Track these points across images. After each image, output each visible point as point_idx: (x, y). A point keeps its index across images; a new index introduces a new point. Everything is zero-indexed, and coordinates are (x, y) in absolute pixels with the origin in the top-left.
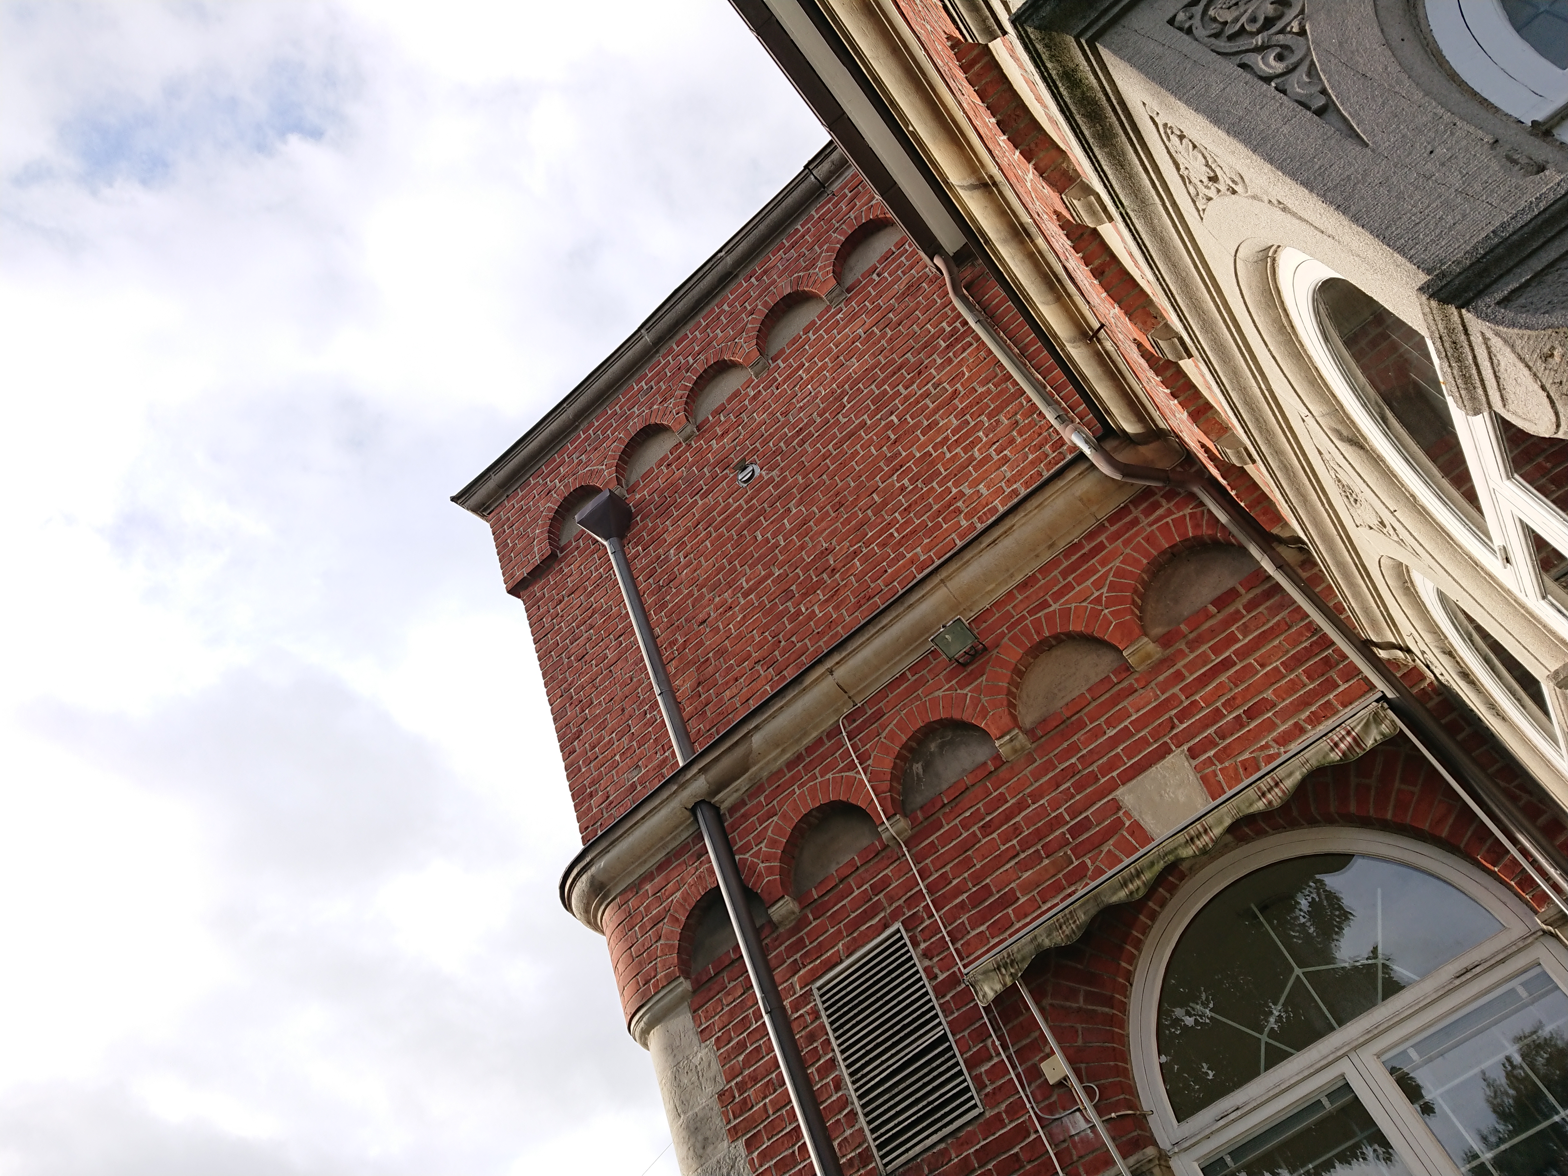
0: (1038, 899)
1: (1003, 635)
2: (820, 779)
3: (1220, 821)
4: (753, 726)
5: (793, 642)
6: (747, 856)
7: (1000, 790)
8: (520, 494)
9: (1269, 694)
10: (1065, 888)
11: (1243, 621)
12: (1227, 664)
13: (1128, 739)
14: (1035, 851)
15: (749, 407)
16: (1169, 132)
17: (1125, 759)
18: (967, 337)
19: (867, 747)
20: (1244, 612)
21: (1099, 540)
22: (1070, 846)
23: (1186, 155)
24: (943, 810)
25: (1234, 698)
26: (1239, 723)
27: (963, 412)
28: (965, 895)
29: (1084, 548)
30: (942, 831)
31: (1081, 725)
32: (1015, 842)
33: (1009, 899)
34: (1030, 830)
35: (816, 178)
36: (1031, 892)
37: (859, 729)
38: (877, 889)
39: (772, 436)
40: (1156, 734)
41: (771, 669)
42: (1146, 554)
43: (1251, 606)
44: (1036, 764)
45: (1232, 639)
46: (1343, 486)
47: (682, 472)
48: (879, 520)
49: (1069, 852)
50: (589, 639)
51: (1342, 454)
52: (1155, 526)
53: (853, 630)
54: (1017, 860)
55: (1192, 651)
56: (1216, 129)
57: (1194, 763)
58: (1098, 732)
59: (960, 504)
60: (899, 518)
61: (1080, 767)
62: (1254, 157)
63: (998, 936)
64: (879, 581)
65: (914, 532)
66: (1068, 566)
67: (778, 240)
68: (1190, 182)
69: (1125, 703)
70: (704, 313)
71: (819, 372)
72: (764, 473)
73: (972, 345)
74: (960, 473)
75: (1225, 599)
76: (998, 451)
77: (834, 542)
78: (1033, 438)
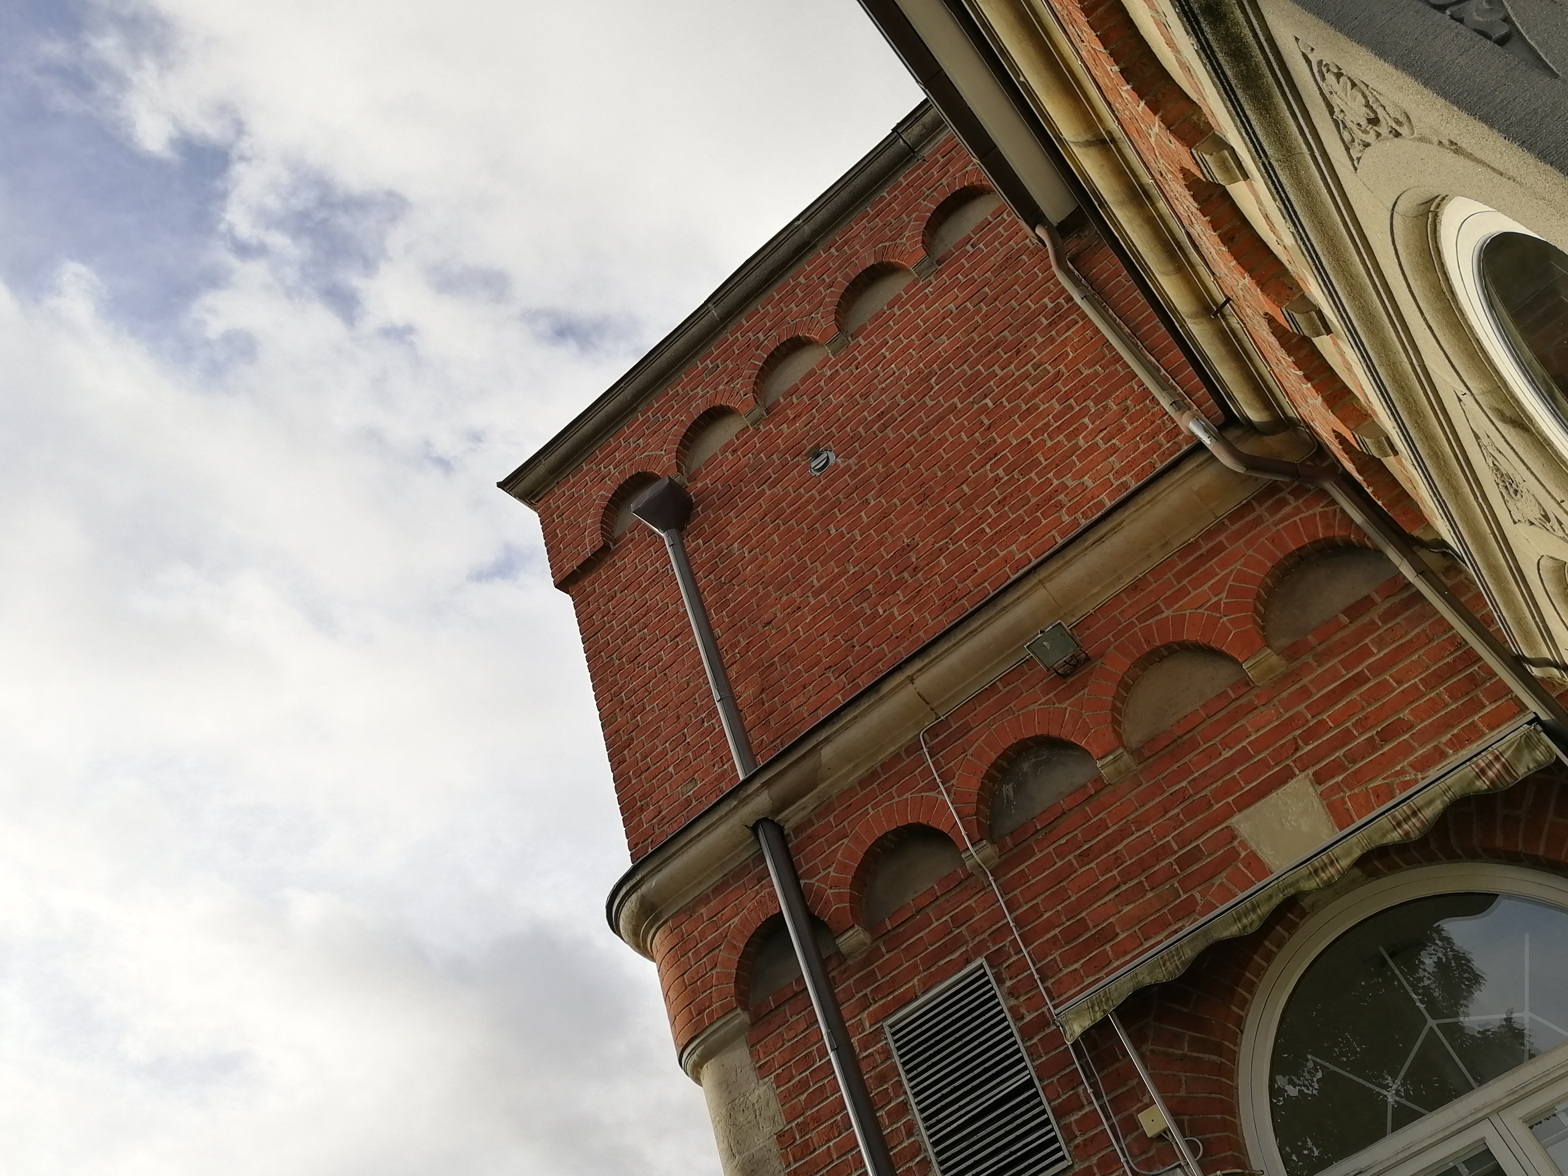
0: (1140, 935)
1: (1108, 644)
2: (896, 799)
3: (1349, 853)
4: (822, 738)
5: (868, 647)
6: (813, 881)
7: (1101, 816)
8: (572, 481)
9: (1406, 714)
10: (1170, 924)
11: (1378, 633)
12: (1359, 680)
13: (1247, 761)
14: (1137, 884)
15: (825, 388)
16: (1324, 70)
17: (1242, 783)
18: (1072, 314)
19: (951, 764)
20: (1380, 624)
21: (1218, 539)
22: (1178, 878)
23: (1343, 95)
24: (1034, 837)
25: (1366, 718)
26: (1371, 745)
27: (1067, 396)
28: (1058, 930)
29: (1201, 548)
30: (1034, 859)
31: (1194, 745)
32: (1115, 872)
33: (1106, 935)
34: (1133, 860)
35: (905, 142)
36: (1132, 927)
37: (943, 745)
38: (957, 921)
39: (849, 420)
40: (1278, 757)
41: (843, 676)
42: (1271, 556)
43: (1388, 616)
44: (1141, 788)
45: (1366, 653)
46: (1502, 475)
47: (749, 459)
48: (969, 514)
49: (1176, 885)
50: (643, 639)
51: (1503, 437)
52: (1281, 526)
53: (937, 634)
54: (1117, 892)
55: (1320, 666)
56: (1382, 62)
57: (1321, 788)
58: (1212, 753)
59: (1061, 497)
60: (992, 511)
61: (1191, 792)
62: (1426, 92)
63: (1094, 975)
64: (967, 582)
65: (1008, 527)
66: (1183, 568)
67: (862, 208)
68: (1345, 127)
69: (1244, 722)
70: (778, 285)
71: (904, 350)
72: (839, 461)
73: (1077, 323)
74: (1063, 462)
75: (1358, 608)
76: (1105, 439)
77: (917, 537)
78: (1144, 426)
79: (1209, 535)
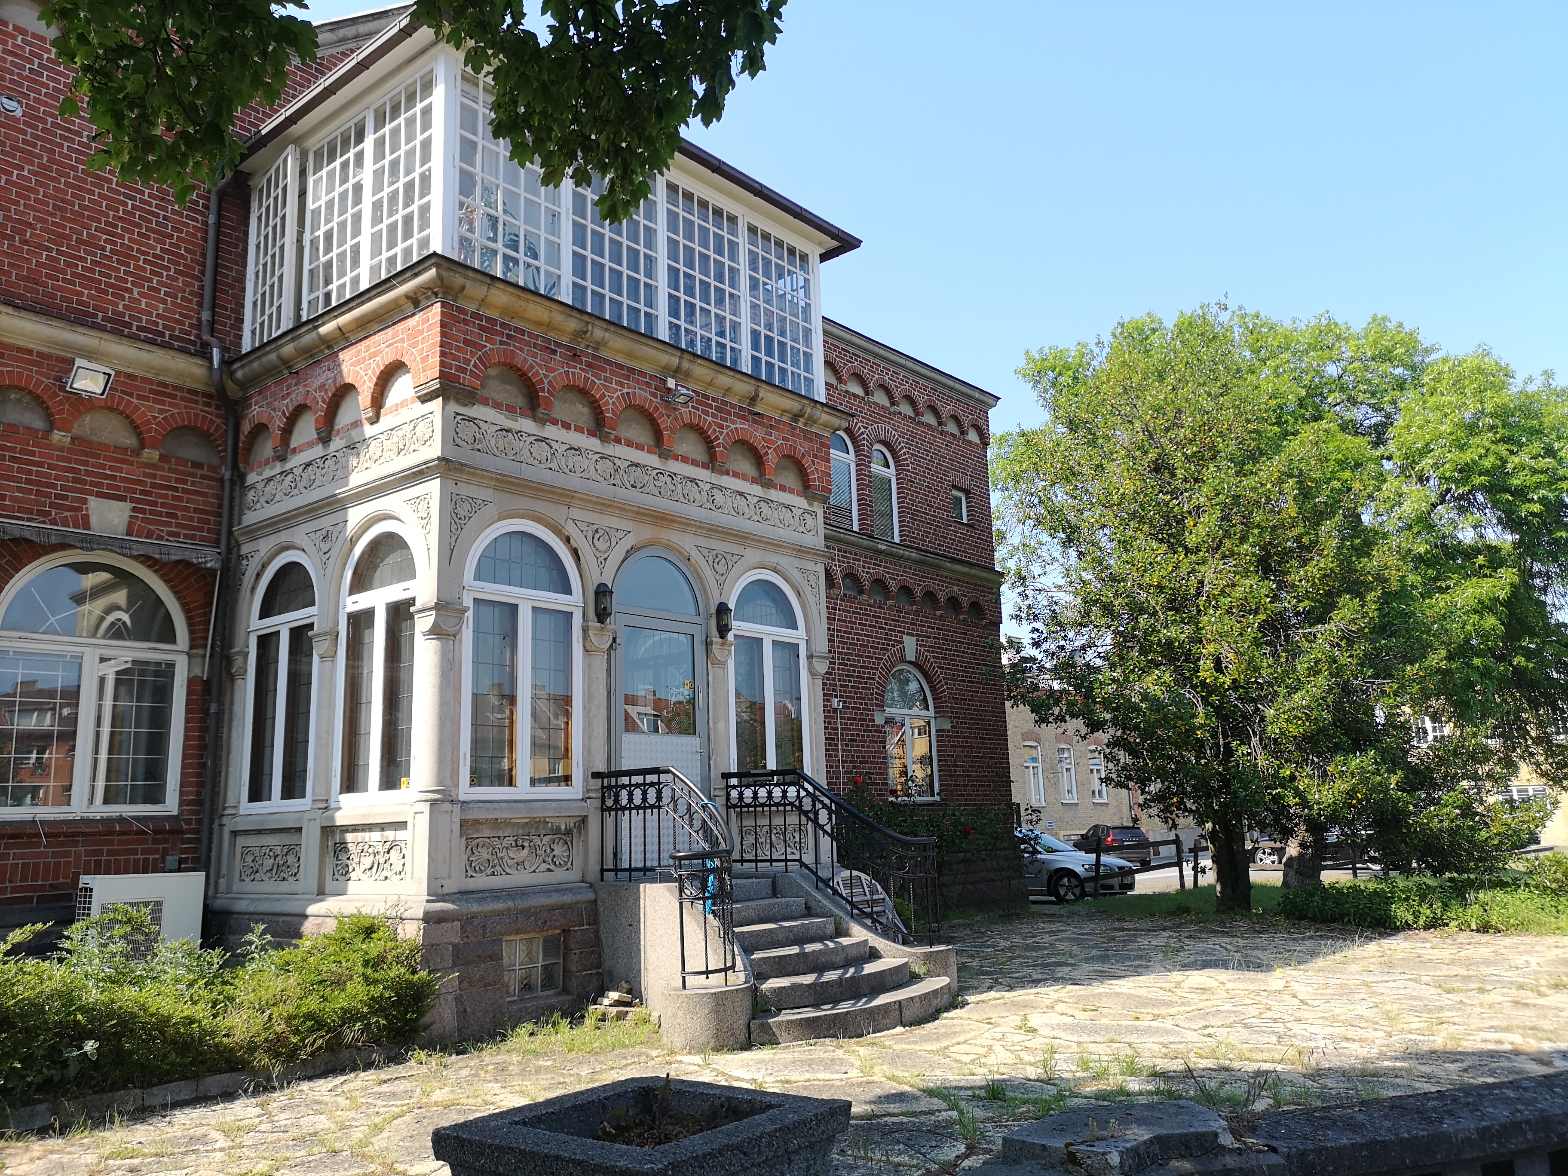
7: (35, 449)
9: (179, 514)
12: (176, 489)
13: (113, 481)
14: (31, 489)
17: (105, 487)
20: (199, 477)
21: (177, 393)
22: (50, 500)
25: (167, 504)
27: (166, 251)
29: (168, 390)
31: (98, 457)
32: (24, 476)
34: (36, 478)
40: (126, 489)
42: (189, 421)
43: (202, 477)
44: (63, 454)
45: (185, 482)
48: (77, 248)
49: (48, 502)
52: (202, 413)
55: (168, 472)
57: (132, 513)
58: (103, 467)
59: (127, 295)
60: (89, 261)
61: (83, 473)
65: (91, 279)
66: (155, 389)
69: (124, 466)
72: (22, 120)
74: (140, 280)
75: (197, 465)
76: (166, 293)
77: (39, 226)
78: (185, 308)
79: (175, 388)
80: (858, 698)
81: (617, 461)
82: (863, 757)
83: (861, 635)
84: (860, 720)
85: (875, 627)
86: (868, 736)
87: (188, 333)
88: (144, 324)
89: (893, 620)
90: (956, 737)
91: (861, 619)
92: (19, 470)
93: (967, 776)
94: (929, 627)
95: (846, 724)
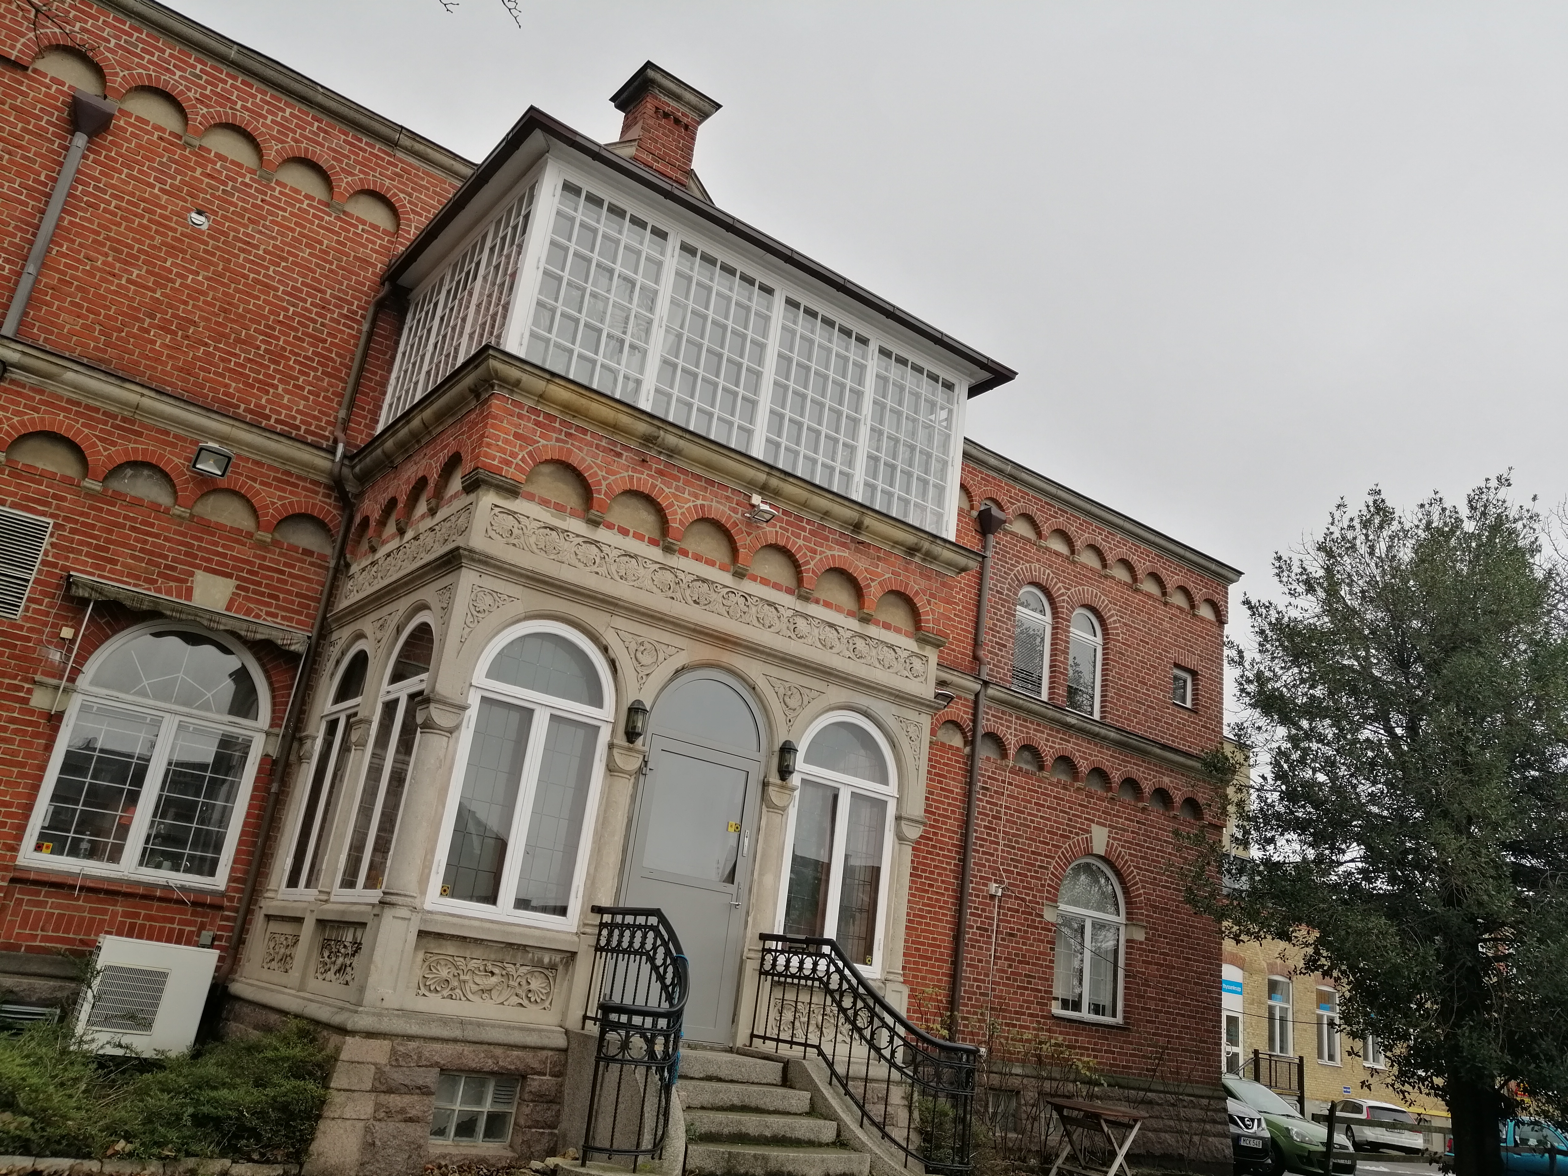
2: (79, 426)
3: (225, 625)
4: (76, 369)
7: (155, 521)
9: (281, 596)
12: (282, 572)
13: (223, 558)
14: (143, 557)
15: (238, 185)
17: (213, 563)
19: (119, 441)
20: (307, 563)
21: (299, 482)
22: (159, 569)
24: (121, 501)
25: (270, 585)
27: (318, 354)
28: (95, 542)
30: (113, 508)
31: (213, 535)
32: (139, 545)
33: (114, 562)
34: (150, 548)
35: (399, 137)
36: (126, 568)
37: (122, 429)
38: (55, 496)
39: (232, 220)
40: (234, 568)
41: (105, 339)
42: (306, 509)
43: (312, 564)
44: (180, 528)
45: (293, 567)
47: (165, 156)
48: (233, 346)
49: (156, 571)
54: (132, 552)
55: (277, 556)
57: (234, 590)
58: (216, 544)
60: (242, 358)
61: (195, 548)
66: (279, 477)
67: (349, 131)
69: (236, 545)
71: (288, 228)
72: (207, 233)
74: (286, 378)
75: (307, 552)
76: (309, 392)
77: (202, 324)
78: (326, 406)
79: (299, 477)
80: (1024, 888)
81: (679, 573)
82: (1024, 956)
83: (1036, 816)
84: (1023, 913)
85: (1055, 809)
86: (1033, 933)
87: (323, 429)
88: (282, 417)
89: (1080, 805)
90: (1150, 952)
91: (1038, 798)
92: (136, 540)
93: (1161, 1000)
94: (1126, 819)
95: (1005, 915)
